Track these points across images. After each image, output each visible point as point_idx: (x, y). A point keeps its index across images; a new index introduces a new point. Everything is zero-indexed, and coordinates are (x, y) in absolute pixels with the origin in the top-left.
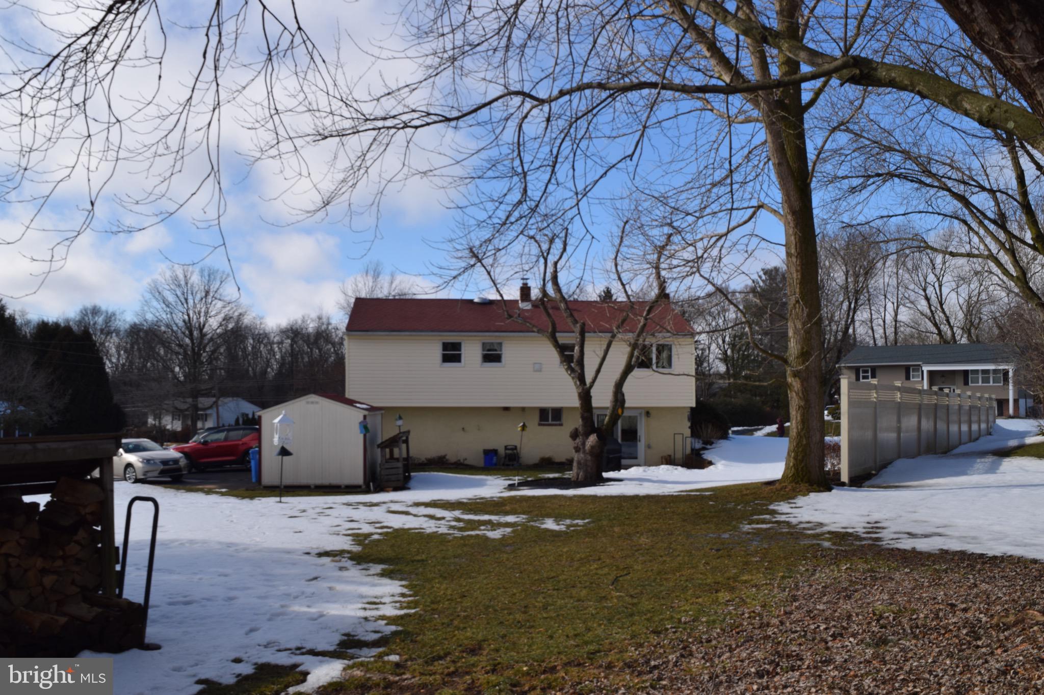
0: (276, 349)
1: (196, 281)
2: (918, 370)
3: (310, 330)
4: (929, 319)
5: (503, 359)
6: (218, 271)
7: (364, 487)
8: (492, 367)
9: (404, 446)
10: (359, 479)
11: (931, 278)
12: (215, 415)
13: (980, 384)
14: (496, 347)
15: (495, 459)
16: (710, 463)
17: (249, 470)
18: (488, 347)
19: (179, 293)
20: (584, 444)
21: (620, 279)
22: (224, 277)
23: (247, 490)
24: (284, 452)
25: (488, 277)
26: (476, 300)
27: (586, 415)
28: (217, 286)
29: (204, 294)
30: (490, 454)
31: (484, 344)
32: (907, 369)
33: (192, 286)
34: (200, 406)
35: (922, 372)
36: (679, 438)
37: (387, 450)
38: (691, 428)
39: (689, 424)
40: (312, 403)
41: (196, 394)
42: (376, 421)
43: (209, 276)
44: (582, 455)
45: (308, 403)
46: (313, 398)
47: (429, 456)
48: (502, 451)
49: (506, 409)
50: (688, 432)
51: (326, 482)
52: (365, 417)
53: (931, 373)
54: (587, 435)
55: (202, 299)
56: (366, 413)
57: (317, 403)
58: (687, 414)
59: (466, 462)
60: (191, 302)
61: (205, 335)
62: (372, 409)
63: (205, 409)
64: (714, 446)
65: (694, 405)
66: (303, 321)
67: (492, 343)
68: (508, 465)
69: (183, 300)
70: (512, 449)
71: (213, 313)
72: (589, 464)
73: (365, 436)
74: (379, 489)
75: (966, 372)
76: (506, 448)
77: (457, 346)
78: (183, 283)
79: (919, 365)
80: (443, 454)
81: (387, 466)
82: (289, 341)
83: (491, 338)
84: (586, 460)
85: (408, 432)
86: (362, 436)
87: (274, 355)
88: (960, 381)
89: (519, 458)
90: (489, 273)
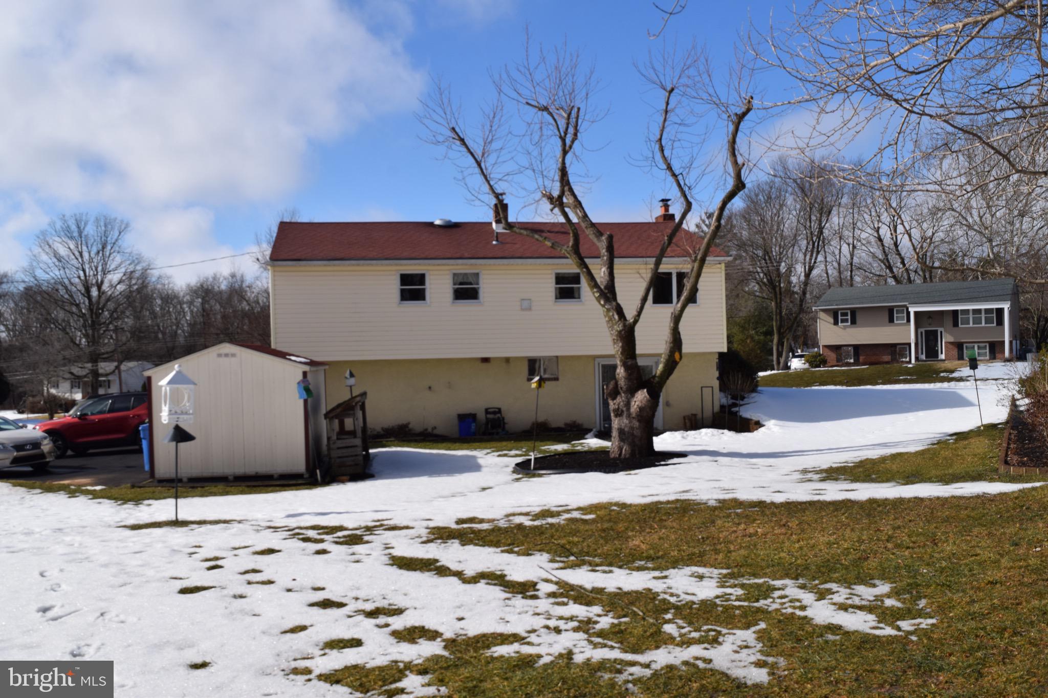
0: (187, 309)
1: (91, 232)
2: (902, 312)
3: (223, 287)
4: (882, 262)
5: (481, 294)
6: (115, 219)
7: (306, 476)
8: (466, 306)
9: (359, 414)
10: (299, 463)
11: (885, 217)
12: (118, 381)
13: (971, 325)
14: (471, 280)
15: (473, 426)
16: (759, 425)
17: (140, 451)
18: (460, 280)
19: (72, 247)
20: (628, 405)
21: (669, 168)
22: (123, 227)
23: (133, 487)
24: (181, 435)
25: (477, 170)
26: (437, 222)
27: (630, 362)
28: (115, 237)
29: (100, 247)
30: (466, 419)
31: (455, 275)
32: (891, 310)
33: (86, 236)
34: (101, 371)
35: (908, 313)
36: (707, 392)
37: (336, 422)
38: (720, 378)
39: (717, 374)
40: (226, 355)
41: (95, 358)
42: (318, 379)
43: (106, 226)
44: (626, 421)
45: (219, 355)
46: (227, 348)
47: (386, 426)
48: (481, 416)
49: (486, 360)
50: (716, 384)
51: (251, 470)
52: (305, 374)
53: (916, 313)
54: (632, 391)
55: (98, 252)
56: (307, 368)
57: (233, 355)
58: (715, 360)
59: (436, 432)
60: (86, 256)
61: (104, 293)
62: (312, 363)
63: (107, 375)
64: (746, 401)
65: (725, 350)
66: (215, 278)
67: (466, 274)
68: (490, 434)
69: (77, 254)
70: (494, 413)
71: (113, 267)
72: (637, 433)
73: (306, 402)
74: (330, 478)
75: (955, 313)
76: (487, 411)
77: (420, 279)
78: (76, 234)
79: (905, 306)
80: (405, 422)
81: (340, 443)
82: (200, 300)
83: (464, 267)
84: (632, 428)
85: (364, 394)
86: (301, 403)
87: (184, 316)
88: (949, 321)
89: (504, 423)
90: (479, 164)
